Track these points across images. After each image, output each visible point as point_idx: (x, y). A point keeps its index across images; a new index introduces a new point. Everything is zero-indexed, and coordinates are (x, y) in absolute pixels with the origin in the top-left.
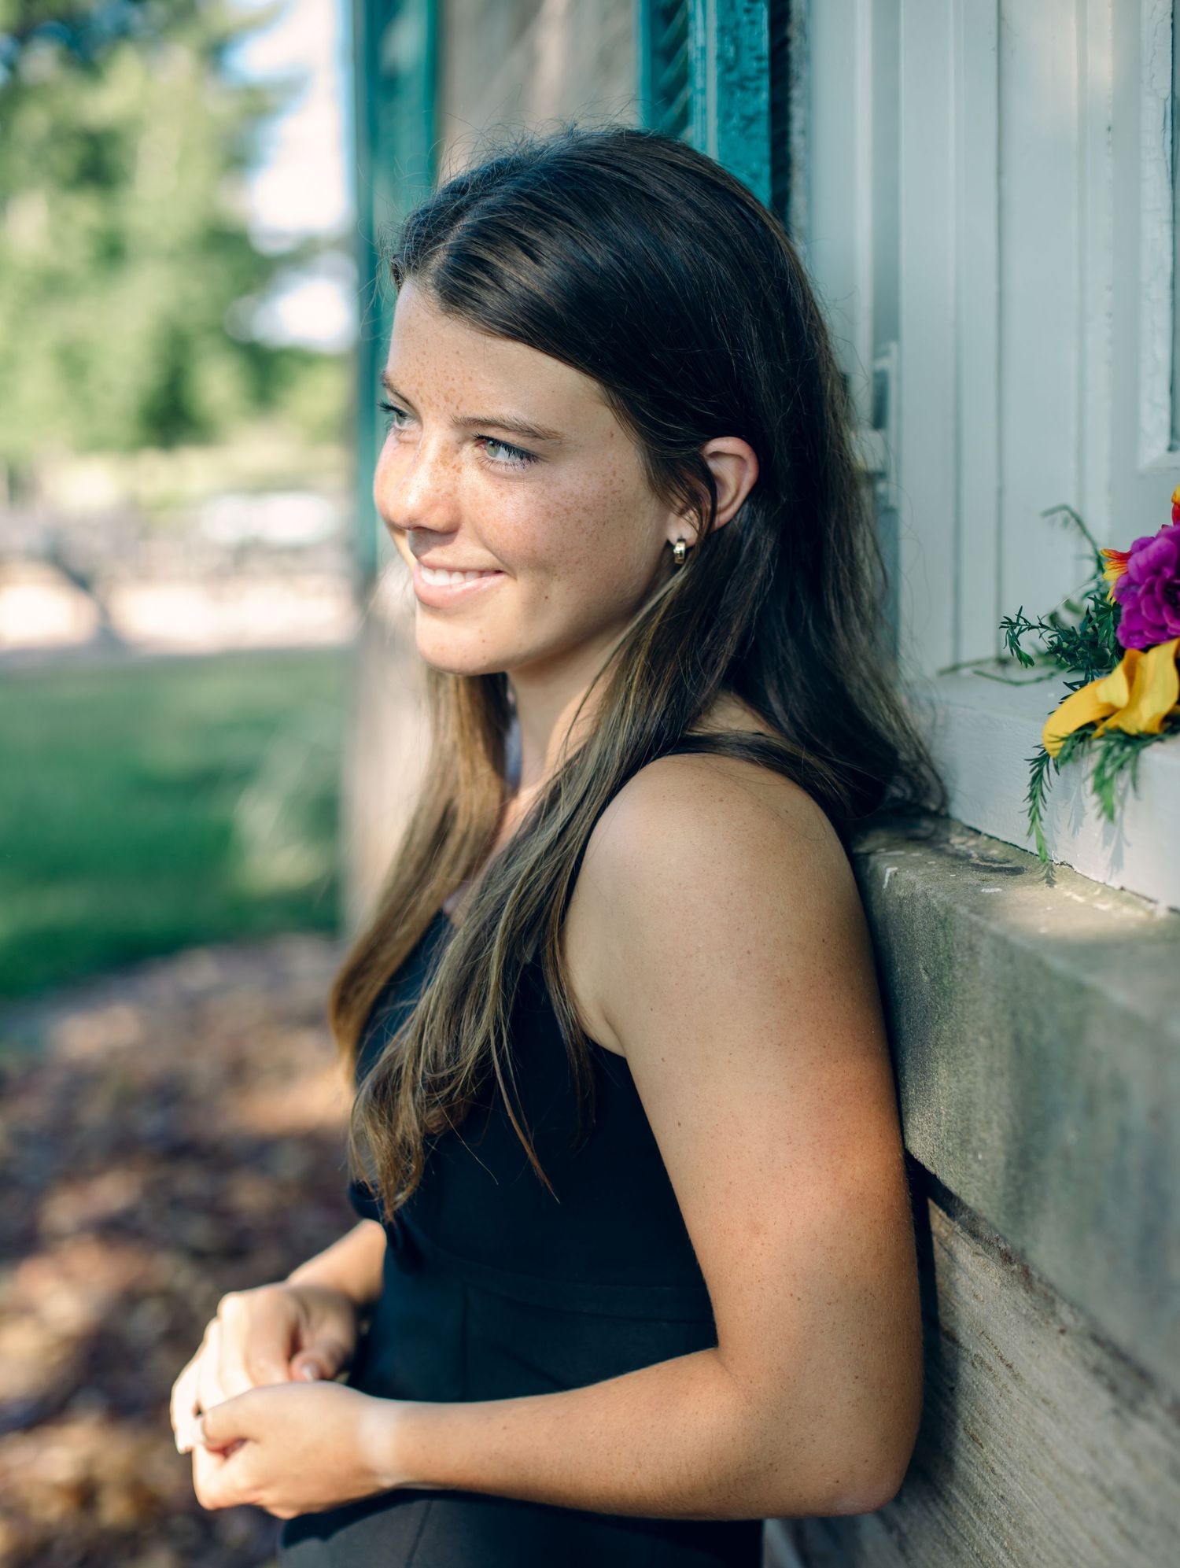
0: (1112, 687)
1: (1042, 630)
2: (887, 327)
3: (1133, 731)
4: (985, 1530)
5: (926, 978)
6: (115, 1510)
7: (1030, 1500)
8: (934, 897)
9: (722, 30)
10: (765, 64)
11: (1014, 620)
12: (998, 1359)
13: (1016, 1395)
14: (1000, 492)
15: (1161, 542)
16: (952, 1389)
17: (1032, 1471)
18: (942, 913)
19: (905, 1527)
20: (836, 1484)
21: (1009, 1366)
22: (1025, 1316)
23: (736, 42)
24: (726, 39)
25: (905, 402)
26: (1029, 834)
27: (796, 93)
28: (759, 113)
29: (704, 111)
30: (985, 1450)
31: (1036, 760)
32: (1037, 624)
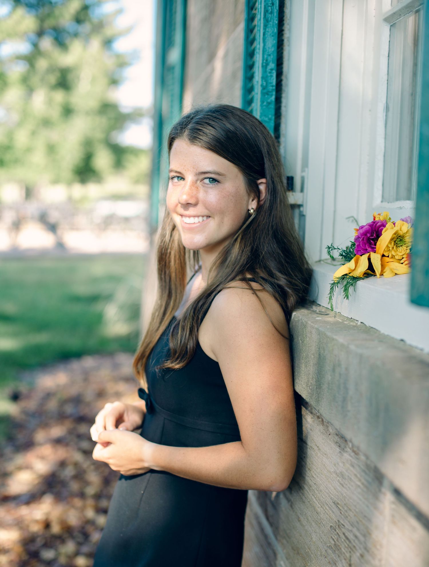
0: (351, 264)
1: (338, 250)
2: (305, 164)
3: (355, 276)
4: (311, 494)
5: (301, 342)
6: (56, 529)
7: (321, 483)
8: (304, 320)
9: (263, 78)
10: (274, 88)
11: (330, 247)
12: (315, 446)
13: (319, 454)
14: (335, 212)
15: (367, 227)
16: (305, 457)
17: (322, 474)
18: (305, 324)
19: (292, 500)
20: (271, 482)
21: (318, 447)
22: (322, 432)
23: (266, 81)
24: (264, 80)
25: (309, 186)
26: (329, 303)
27: (284, 95)
28: (272, 101)
29: (257, 99)
30: (312, 472)
31: (332, 284)
32: (337, 248)
